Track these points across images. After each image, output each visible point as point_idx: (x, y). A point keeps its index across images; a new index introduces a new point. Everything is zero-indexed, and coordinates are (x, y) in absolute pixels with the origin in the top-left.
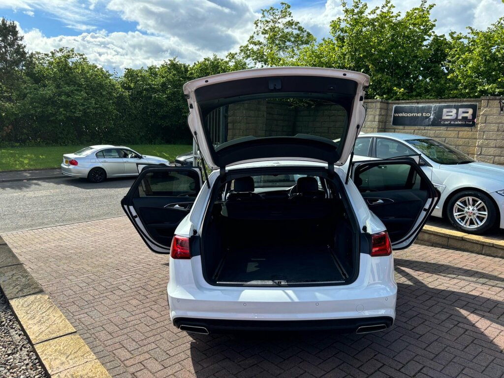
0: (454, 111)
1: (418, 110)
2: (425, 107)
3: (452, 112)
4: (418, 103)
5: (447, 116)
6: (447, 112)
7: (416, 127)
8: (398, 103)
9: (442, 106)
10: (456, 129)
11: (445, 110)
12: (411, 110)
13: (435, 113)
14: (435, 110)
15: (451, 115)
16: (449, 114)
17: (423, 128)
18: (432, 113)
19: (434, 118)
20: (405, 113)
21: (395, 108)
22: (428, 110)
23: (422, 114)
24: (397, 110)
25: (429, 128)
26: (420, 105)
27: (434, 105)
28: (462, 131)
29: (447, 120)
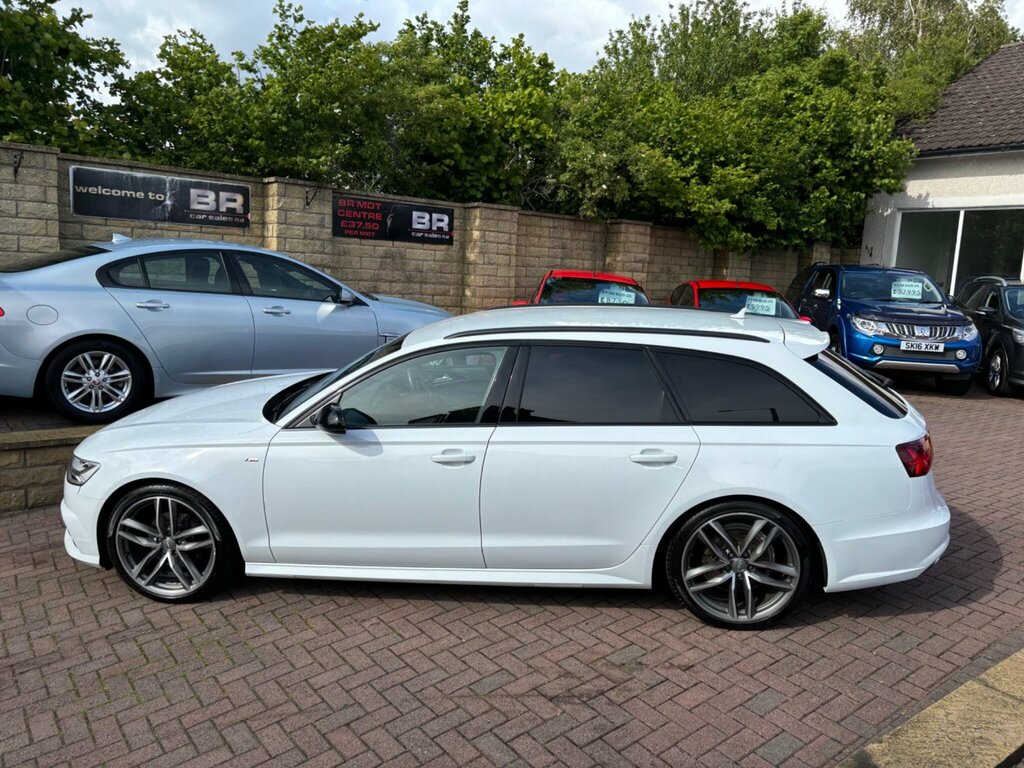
0: (212, 196)
1: (136, 184)
2: (150, 179)
3: (207, 197)
4: (131, 168)
5: (199, 203)
6: (199, 196)
7: (137, 223)
8: (82, 162)
9: (186, 182)
10: (217, 230)
11: (193, 192)
12: (118, 182)
13: (172, 195)
14: (172, 189)
15: (207, 204)
16: (204, 201)
17: (152, 224)
18: (168, 194)
19: (173, 206)
20: (103, 187)
21: (76, 172)
22: (159, 187)
23: (146, 195)
24: (81, 178)
25: (166, 225)
26: (139, 175)
27: (170, 178)
28: (228, 234)
29: (201, 212)
